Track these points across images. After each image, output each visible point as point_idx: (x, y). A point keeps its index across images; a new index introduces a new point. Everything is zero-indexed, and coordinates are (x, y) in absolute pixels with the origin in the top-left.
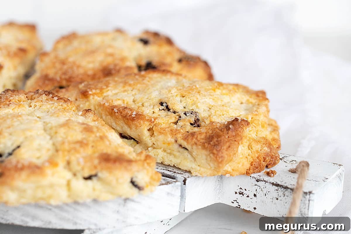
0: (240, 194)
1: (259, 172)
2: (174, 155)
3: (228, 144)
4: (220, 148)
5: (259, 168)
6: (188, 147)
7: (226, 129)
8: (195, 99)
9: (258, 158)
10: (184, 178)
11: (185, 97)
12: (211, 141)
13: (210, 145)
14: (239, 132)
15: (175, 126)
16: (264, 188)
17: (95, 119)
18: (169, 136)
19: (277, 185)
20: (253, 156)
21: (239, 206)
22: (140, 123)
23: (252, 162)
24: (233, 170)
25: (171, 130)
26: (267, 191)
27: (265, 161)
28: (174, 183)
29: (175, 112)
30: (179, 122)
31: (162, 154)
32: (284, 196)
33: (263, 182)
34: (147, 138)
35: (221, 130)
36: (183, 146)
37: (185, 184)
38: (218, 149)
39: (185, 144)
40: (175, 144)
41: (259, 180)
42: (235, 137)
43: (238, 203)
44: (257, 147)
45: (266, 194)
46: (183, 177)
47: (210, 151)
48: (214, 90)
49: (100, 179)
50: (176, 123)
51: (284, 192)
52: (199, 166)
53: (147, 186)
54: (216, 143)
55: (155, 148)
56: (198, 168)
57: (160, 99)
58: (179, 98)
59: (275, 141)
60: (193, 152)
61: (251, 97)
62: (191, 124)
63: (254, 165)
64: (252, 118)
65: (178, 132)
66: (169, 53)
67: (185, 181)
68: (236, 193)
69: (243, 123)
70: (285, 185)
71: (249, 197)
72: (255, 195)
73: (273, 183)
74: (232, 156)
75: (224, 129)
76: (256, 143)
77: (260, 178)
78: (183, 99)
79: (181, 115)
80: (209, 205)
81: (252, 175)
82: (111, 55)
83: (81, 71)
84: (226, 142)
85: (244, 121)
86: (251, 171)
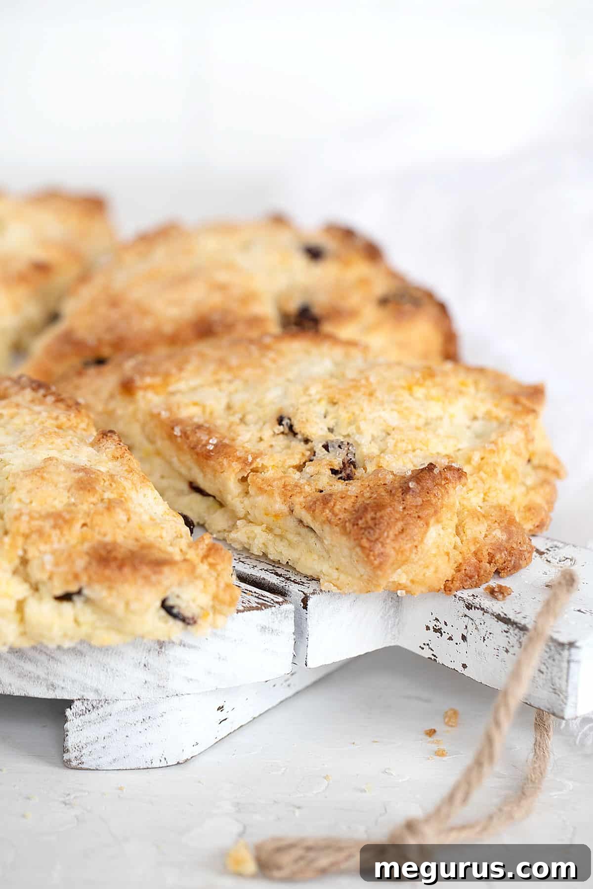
0: (435, 631)
1: (475, 587)
2: (288, 540)
3: (400, 525)
4: (376, 536)
5: (477, 577)
6: (315, 526)
7: (400, 490)
8: (357, 412)
9: (475, 554)
10: (304, 593)
11: (337, 406)
12: (361, 518)
13: (356, 527)
14: (432, 496)
15: (297, 475)
16: (481, 624)
17: (118, 455)
18: (278, 499)
19: (506, 621)
20: (464, 549)
21: (435, 656)
22: (222, 466)
23: (461, 563)
24: (413, 582)
25: (285, 486)
26: (487, 632)
27: (493, 561)
28: (277, 606)
29: (307, 441)
30: (308, 466)
31: (264, 537)
32: (521, 645)
33: (480, 610)
34: (237, 499)
35: (391, 491)
36: (306, 525)
37: (305, 607)
38: (373, 539)
39: (308, 519)
40: (289, 517)
41: (472, 606)
42: (420, 509)
43: (431, 649)
44: (477, 530)
45: (486, 638)
46: (302, 591)
47: (355, 540)
48: (410, 389)
49: (88, 601)
50: (300, 468)
51: (520, 638)
52: (337, 569)
53: (205, 615)
54: (371, 523)
55: (252, 522)
56: (335, 574)
57: (281, 409)
58: (322, 408)
59: (533, 511)
60: (325, 538)
61: (497, 406)
62: (334, 472)
63: (463, 571)
64: (482, 459)
65: (298, 490)
66: (364, 282)
67: (305, 601)
68: (428, 628)
69: (449, 475)
70: (523, 622)
71: (452, 640)
72: (464, 638)
73: (499, 614)
74: (408, 554)
75: (397, 489)
76: (476, 519)
77: (474, 602)
78: (331, 409)
79: (315, 449)
80: (370, 651)
81: (459, 594)
82: (222, 287)
83: (148, 324)
84: (397, 520)
85: (450, 470)
86: (457, 584)
